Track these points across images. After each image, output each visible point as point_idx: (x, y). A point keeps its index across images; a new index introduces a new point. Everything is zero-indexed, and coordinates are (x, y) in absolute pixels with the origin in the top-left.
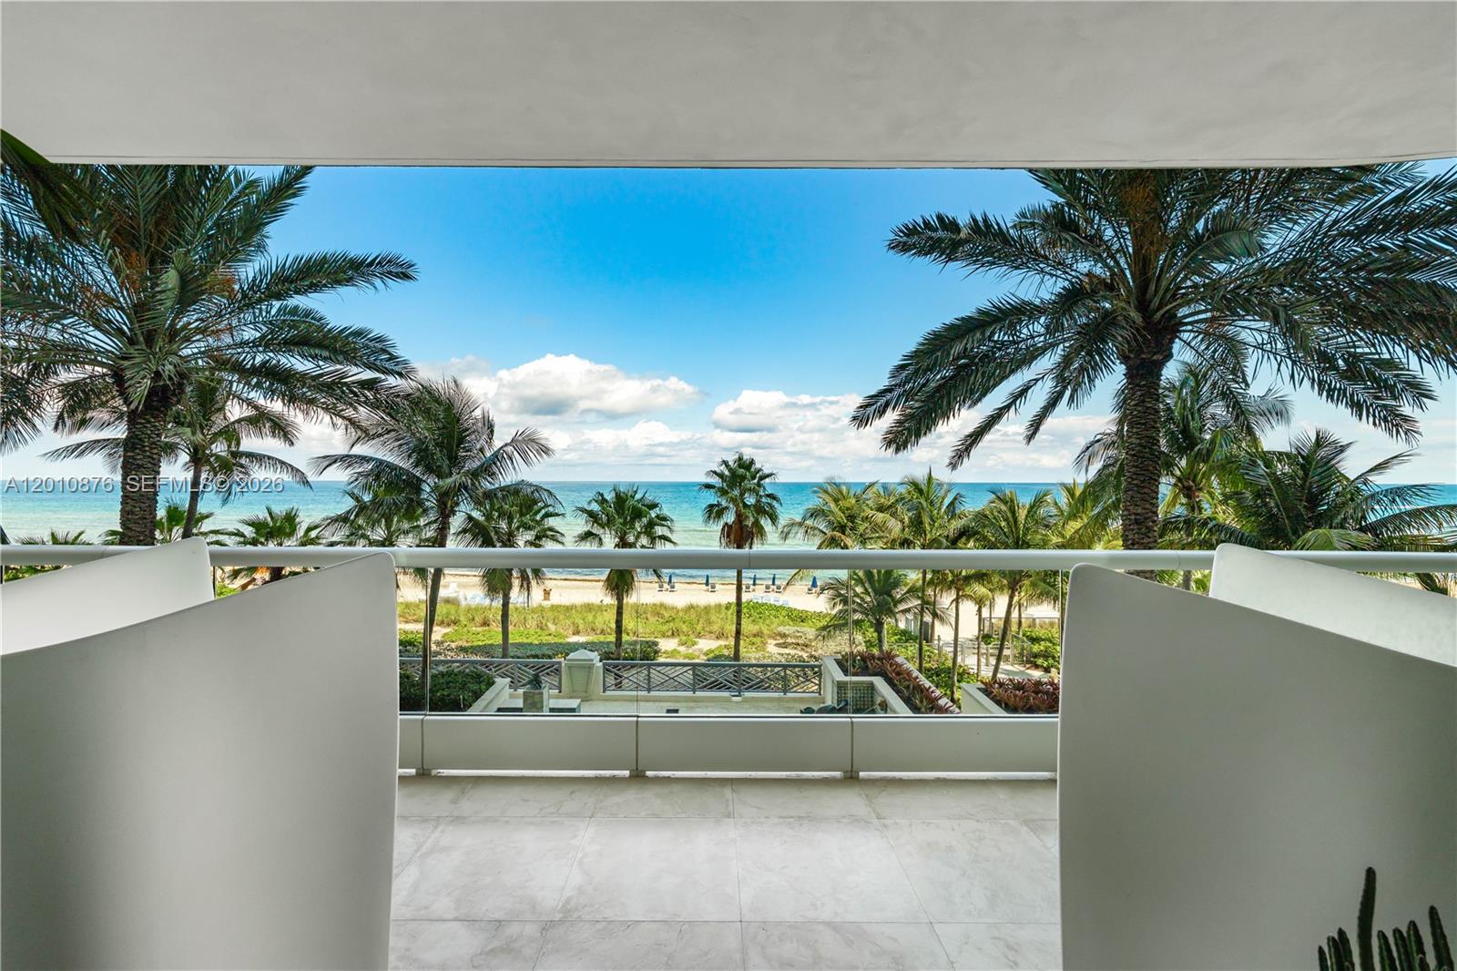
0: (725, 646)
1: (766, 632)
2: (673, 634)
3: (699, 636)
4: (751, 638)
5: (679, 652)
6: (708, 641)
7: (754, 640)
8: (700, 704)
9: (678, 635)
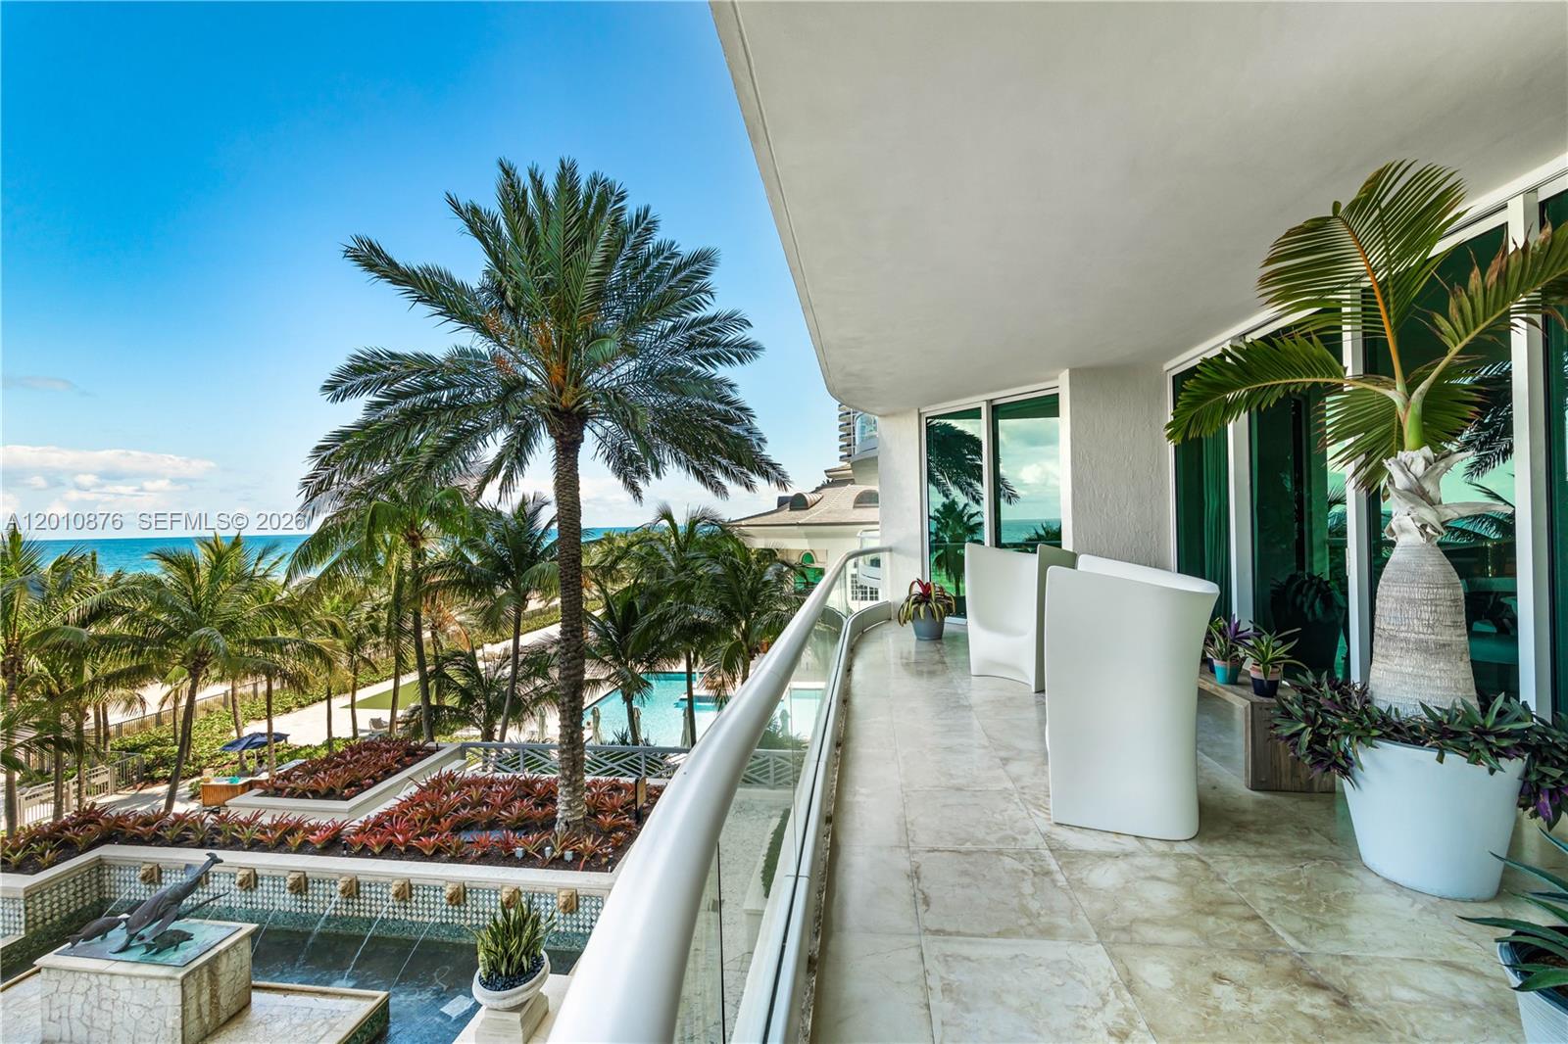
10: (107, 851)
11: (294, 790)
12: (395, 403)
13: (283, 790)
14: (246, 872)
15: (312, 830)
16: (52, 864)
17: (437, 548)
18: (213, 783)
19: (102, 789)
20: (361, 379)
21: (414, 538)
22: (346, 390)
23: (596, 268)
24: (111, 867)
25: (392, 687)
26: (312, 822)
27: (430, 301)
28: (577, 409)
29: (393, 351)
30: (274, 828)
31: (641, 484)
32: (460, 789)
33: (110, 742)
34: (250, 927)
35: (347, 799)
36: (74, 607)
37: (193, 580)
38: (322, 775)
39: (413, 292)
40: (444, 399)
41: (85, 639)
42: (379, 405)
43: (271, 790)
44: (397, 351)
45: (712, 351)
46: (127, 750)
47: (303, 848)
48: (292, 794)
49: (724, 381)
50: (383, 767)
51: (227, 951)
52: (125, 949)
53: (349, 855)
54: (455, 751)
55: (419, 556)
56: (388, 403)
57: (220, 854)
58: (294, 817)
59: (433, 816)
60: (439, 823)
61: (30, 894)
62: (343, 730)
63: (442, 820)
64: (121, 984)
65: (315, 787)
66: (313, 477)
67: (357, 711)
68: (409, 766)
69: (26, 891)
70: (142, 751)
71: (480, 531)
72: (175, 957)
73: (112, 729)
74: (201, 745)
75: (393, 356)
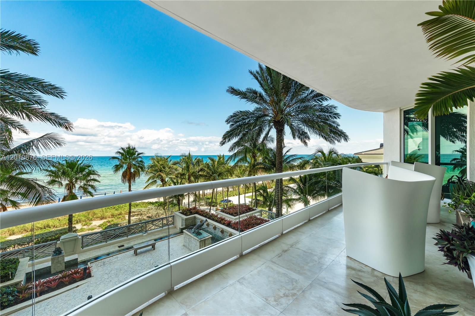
0: (107, 221)
1: (123, 212)
2: (77, 222)
3: (91, 220)
4: (118, 216)
5: (84, 229)
6: (97, 221)
7: (120, 216)
8: (131, 240)
9: (80, 222)
10: (197, 215)
11: (226, 212)
12: (236, 124)
13: (224, 211)
14: (214, 226)
15: (225, 221)
16: (189, 215)
17: (260, 159)
18: (219, 208)
19: (203, 205)
20: (233, 118)
21: (254, 156)
22: (230, 121)
23: (282, 80)
24: (197, 218)
25: (252, 195)
26: (226, 219)
27: (244, 98)
28: (281, 120)
29: (241, 110)
30: (220, 218)
31: (307, 141)
32: (256, 220)
33: (205, 196)
34: (211, 236)
35: (235, 216)
36: (197, 169)
37: (214, 164)
38: (231, 210)
39: (240, 97)
40: (247, 122)
41: (198, 175)
42: (233, 125)
43: (222, 211)
44: (242, 110)
45: (320, 97)
46: (207, 199)
47: (224, 224)
48: (225, 213)
49: (332, 106)
50: (243, 211)
51: (207, 239)
52: (193, 233)
53: (231, 228)
54: (259, 211)
55: (255, 161)
56: (234, 124)
57: (208, 220)
58: (224, 217)
59: (248, 224)
60: (249, 226)
61: (186, 219)
62: (242, 202)
63: (250, 226)
64: (192, 239)
65: (229, 212)
66: (222, 141)
67: (246, 198)
68: (248, 212)
69: (185, 219)
70: (209, 199)
71: (268, 154)
72: (200, 237)
73: (205, 194)
74: (218, 200)
75: (241, 112)
